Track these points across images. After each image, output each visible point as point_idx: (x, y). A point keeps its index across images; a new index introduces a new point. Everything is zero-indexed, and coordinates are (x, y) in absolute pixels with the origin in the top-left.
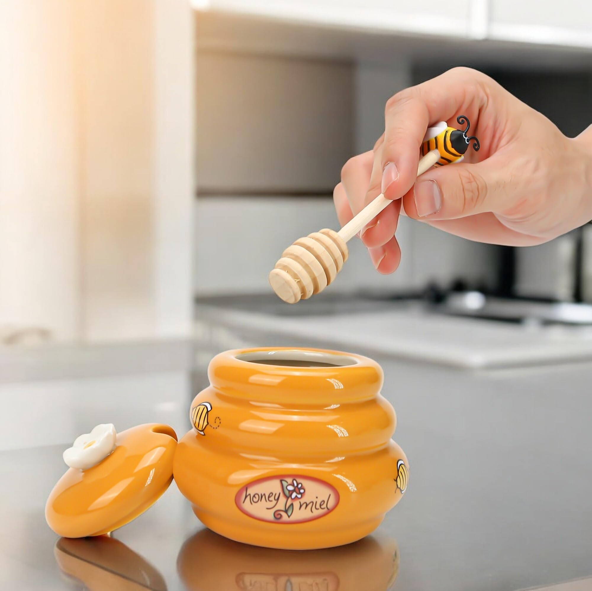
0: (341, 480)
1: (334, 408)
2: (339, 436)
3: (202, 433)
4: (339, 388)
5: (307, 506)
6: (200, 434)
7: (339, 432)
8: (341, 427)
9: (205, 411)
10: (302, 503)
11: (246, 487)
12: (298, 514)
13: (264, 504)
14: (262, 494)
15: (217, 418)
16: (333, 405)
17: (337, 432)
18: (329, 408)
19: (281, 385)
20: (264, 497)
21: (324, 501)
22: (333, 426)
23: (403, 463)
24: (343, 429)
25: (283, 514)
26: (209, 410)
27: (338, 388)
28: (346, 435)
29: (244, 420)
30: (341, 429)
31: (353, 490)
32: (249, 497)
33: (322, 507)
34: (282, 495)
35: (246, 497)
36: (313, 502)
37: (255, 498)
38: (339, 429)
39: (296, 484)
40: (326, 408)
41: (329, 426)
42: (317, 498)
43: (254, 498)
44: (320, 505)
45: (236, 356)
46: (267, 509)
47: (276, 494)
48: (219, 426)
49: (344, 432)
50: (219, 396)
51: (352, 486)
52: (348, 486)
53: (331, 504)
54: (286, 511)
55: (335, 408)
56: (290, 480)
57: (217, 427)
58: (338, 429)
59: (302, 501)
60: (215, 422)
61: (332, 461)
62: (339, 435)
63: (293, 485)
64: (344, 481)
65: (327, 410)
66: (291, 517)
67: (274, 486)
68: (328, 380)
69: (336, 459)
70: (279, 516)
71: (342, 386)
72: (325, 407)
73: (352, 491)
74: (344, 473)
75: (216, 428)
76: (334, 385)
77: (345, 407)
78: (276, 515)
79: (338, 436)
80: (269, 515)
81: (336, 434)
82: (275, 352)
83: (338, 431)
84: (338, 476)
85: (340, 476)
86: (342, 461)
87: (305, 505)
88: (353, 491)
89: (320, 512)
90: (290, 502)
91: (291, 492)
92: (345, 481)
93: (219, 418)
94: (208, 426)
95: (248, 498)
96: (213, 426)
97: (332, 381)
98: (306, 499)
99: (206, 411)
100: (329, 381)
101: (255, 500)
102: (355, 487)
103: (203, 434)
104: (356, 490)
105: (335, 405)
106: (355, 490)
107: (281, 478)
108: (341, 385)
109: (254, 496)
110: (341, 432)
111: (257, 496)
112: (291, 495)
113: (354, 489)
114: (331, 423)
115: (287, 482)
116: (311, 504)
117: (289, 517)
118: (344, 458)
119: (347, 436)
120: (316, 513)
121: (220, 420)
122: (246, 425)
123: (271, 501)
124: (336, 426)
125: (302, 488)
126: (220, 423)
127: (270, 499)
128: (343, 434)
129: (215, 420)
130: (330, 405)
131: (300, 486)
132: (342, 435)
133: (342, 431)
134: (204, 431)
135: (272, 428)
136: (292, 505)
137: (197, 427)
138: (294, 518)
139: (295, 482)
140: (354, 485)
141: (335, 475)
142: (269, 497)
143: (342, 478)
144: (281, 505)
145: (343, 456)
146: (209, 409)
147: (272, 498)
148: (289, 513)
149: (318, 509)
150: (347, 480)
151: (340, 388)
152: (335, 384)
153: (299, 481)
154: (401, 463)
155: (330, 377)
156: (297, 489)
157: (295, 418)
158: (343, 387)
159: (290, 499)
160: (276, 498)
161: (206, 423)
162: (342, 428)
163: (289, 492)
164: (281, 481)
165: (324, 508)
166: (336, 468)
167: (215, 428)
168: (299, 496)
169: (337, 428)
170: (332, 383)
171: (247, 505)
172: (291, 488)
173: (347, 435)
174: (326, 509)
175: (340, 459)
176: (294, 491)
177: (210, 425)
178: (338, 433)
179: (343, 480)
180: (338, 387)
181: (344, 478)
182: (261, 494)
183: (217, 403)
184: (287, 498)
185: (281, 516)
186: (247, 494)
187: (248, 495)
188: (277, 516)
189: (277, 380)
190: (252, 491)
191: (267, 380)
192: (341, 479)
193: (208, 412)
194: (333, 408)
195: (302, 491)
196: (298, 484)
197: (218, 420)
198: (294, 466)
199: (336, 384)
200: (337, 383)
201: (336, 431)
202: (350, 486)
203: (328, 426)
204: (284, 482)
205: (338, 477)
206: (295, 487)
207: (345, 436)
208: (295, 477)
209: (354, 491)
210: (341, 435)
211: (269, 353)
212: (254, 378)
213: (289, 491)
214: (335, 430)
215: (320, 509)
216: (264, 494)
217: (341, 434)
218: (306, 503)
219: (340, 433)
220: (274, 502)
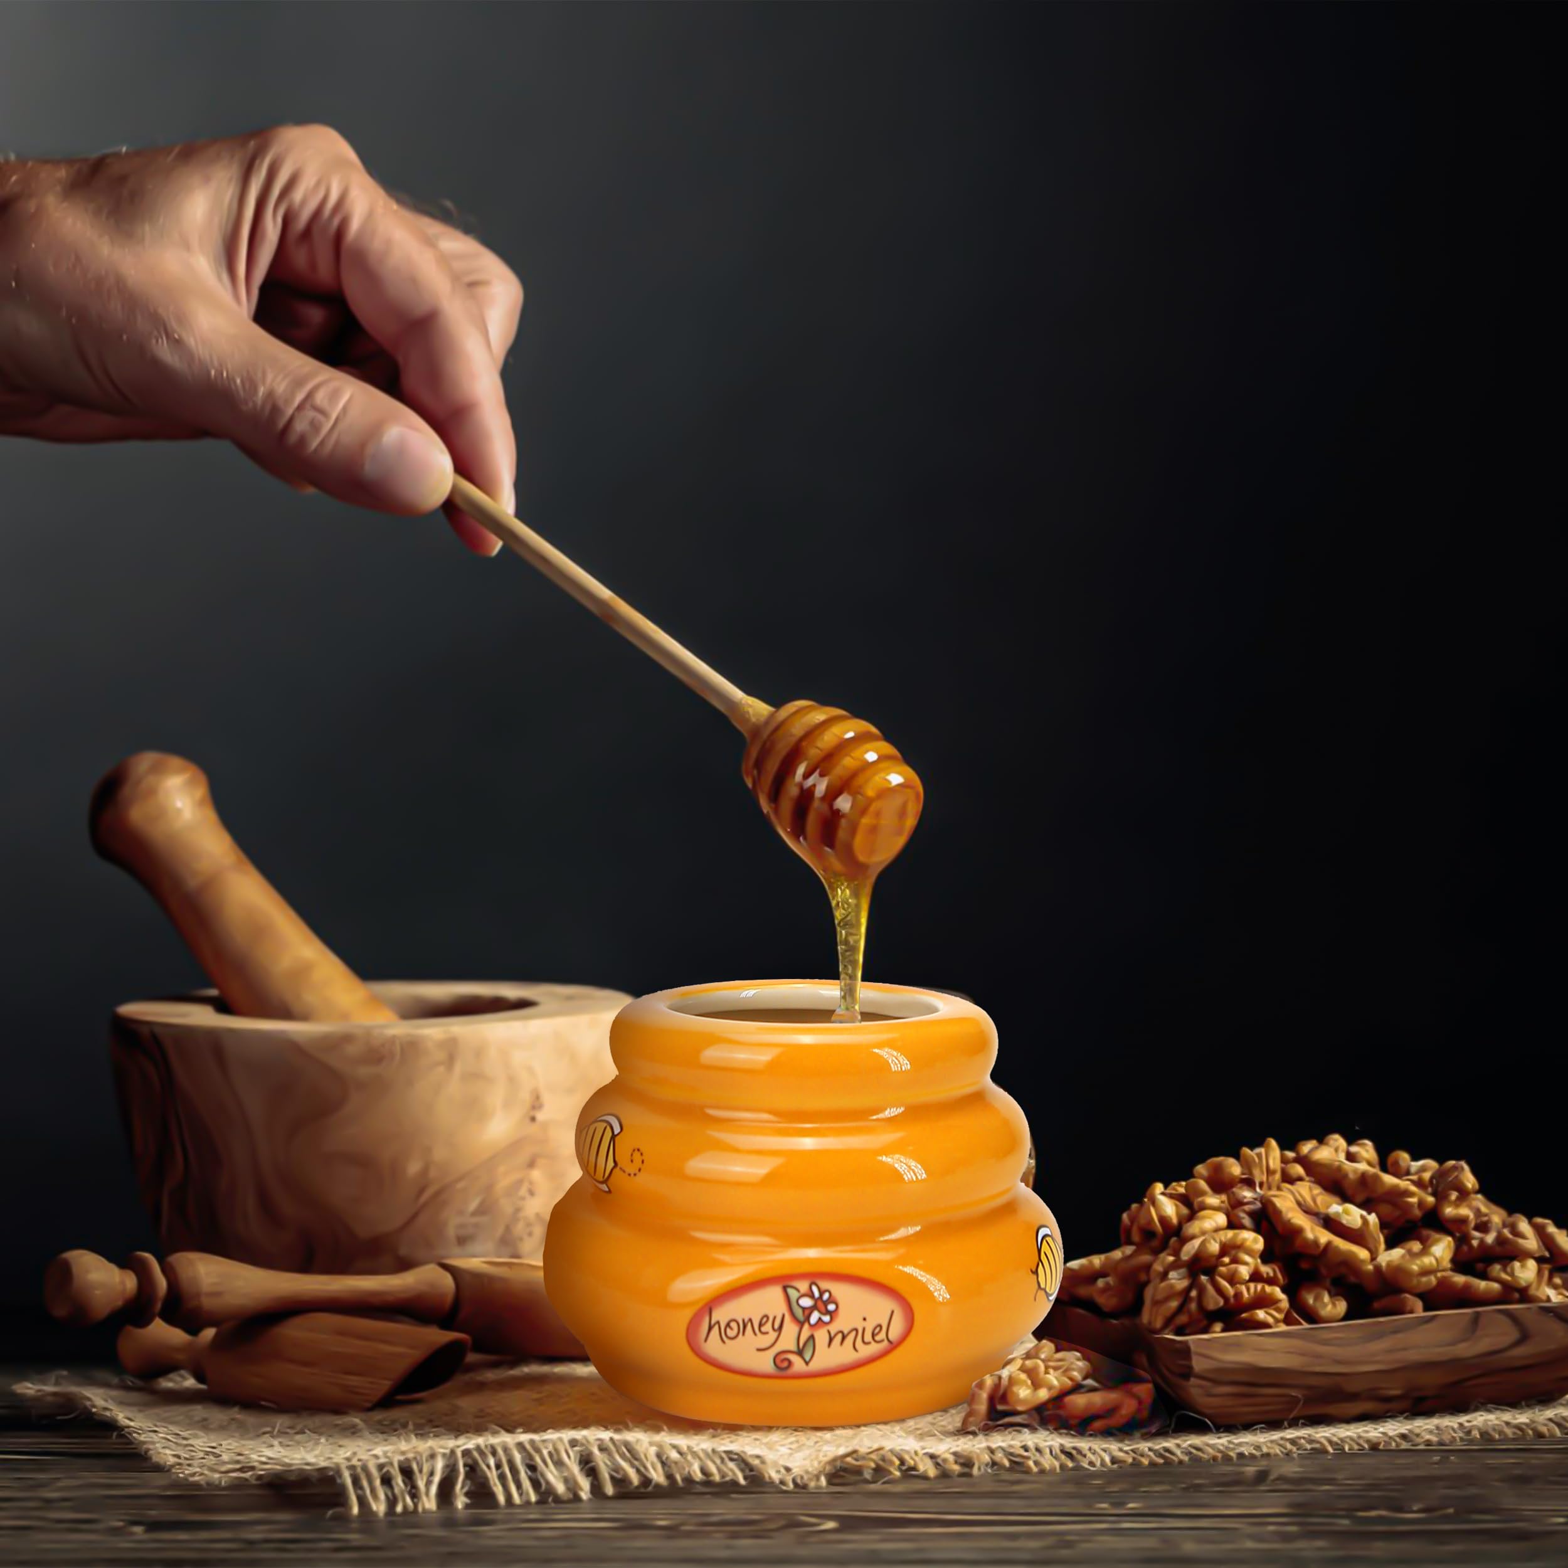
0: (916, 1278)
1: (892, 1115)
2: (906, 1179)
3: (604, 1187)
4: (901, 1069)
5: (844, 1338)
6: (600, 1189)
7: (906, 1171)
8: (910, 1158)
9: (608, 1134)
10: (832, 1334)
11: (710, 1305)
12: (826, 1356)
13: (750, 1340)
14: (746, 1321)
15: (634, 1150)
16: (889, 1109)
17: (901, 1170)
18: (881, 1116)
19: (773, 1067)
20: (749, 1326)
21: (880, 1326)
22: (893, 1158)
23: (1050, 1234)
24: (913, 1164)
25: (794, 1358)
26: (616, 1133)
27: (899, 1069)
28: (921, 1177)
30: (909, 1164)
31: (941, 1297)
32: (717, 1327)
33: (877, 1338)
34: (788, 1318)
35: (710, 1328)
36: (856, 1330)
37: (731, 1329)
38: (904, 1163)
39: (817, 1294)
40: (874, 1117)
41: (884, 1158)
42: (865, 1319)
43: (728, 1330)
44: (873, 1335)
45: (668, 1003)
46: (759, 1350)
47: (775, 1318)
48: (640, 1170)
49: (916, 1170)
51: (940, 1290)
52: (931, 1289)
53: (896, 1331)
54: (800, 1353)
55: (896, 1116)
56: (803, 1286)
57: (637, 1171)
58: (902, 1164)
59: (833, 1328)
60: (632, 1161)
61: (893, 1236)
62: (905, 1176)
63: (812, 1296)
64: (922, 1279)
65: (878, 1120)
66: (811, 1364)
67: (771, 1301)
68: (876, 1050)
69: (902, 1232)
70: (785, 1364)
71: (907, 1064)
72: (872, 1115)
73: (941, 1299)
74: (921, 1262)
75: (635, 1175)
76: (890, 1061)
77: (916, 1113)
78: (778, 1361)
79: (904, 1179)
80: (765, 1363)
81: (898, 1176)
82: (755, 991)
83: (903, 1168)
84: (909, 1270)
85: (913, 1268)
86: (917, 1234)
87: (840, 1336)
88: (943, 1299)
89: (874, 1349)
90: (806, 1332)
91: (808, 1311)
92: (924, 1280)
93: (638, 1150)
95: (716, 1329)
96: (628, 1170)
97: (884, 1053)
98: (842, 1323)
99: (610, 1134)
100: (877, 1054)
101: (731, 1333)
102: (945, 1291)
103: (607, 1189)
104: (948, 1297)
105: (895, 1109)
106: (946, 1298)
107: (785, 1281)
108: (906, 1061)
109: (728, 1325)
110: (910, 1169)
111: (733, 1325)
112: (808, 1319)
113: (945, 1295)
114: (887, 1150)
115: (798, 1290)
116: (854, 1333)
117: (807, 1363)
118: (918, 1228)
119: (923, 1178)
120: (865, 1351)
121: (642, 1154)
123: (767, 1333)
124: (897, 1156)
125: (831, 1300)
126: (643, 1162)
127: (763, 1329)
128: (915, 1175)
129: (632, 1155)
130: (883, 1110)
131: (826, 1296)
132: (912, 1177)
133: (913, 1168)
134: (609, 1183)
135: (758, 1169)
136: (812, 1337)
138: (816, 1365)
139: (815, 1289)
140: (944, 1287)
141: (901, 1267)
142: (761, 1325)
143: (916, 1273)
144: (788, 1339)
145: (915, 1225)
146: (617, 1130)
147: (767, 1327)
148: (807, 1357)
149: (869, 1343)
150: (928, 1276)
151: (903, 1069)
152: (893, 1061)
153: (824, 1285)
155: (880, 1045)
156: (820, 1304)
157: (808, 1143)
158: (909, 1067)
159: (806, 1326)
160: (777, 1326)
161: (611, 1164)
162: (911, 1160)
163: (804, 1312)
164: (785, 1288)
165: (882, 1341)
166: (902, 1251)
167: (632, 1175)
168: (826, 1318)
169: (901, 1161)
170: (886, 1057)
171: (713, 1346)
172: (806, 1302)
173: (924, 1176)
174: (886, 1342)
175: (911, 1230)
176: (814, 1308)
177: (621, 1169)
178: (903, 1173)
179: (919, 1278)
180: (899, 1065)
181: (922, 1273)
182: (743, 1321)
183: (634, 1116)
184: (801, 1324)
185: (790, 1363)
186: (713, 1322)
187: (715, 1324)
188: (782, 1364)
189: (764, 1057)
190: (721, 1314)
192: (914, 1274)
193: (613, 1137)
194: (889, 1116)
195: (831, 1307)
196: (821, 1293)
197: (637, 1155)
198: (812, 1253)
199: (894, 1059)
200: (897, 1059)
201: (899, 1168)
202: (936, 1290)
203: (880, 1159)
204: (790, 1291)
205: (908, 1272)
206: (816, 1300)
207: (919, 1177)
208: (813, 1277)
209: (945, 1301)
210: (909, 1176)
211: (744, 994)
212: (711, 1054)
213: (804, 1309)
214: (896, 1165)
215: (873, 1343)
216: (750, 1320)
217: (910, 1174)
218: (841, 1332)
219: (908, 1171)
220: (773, 1335)
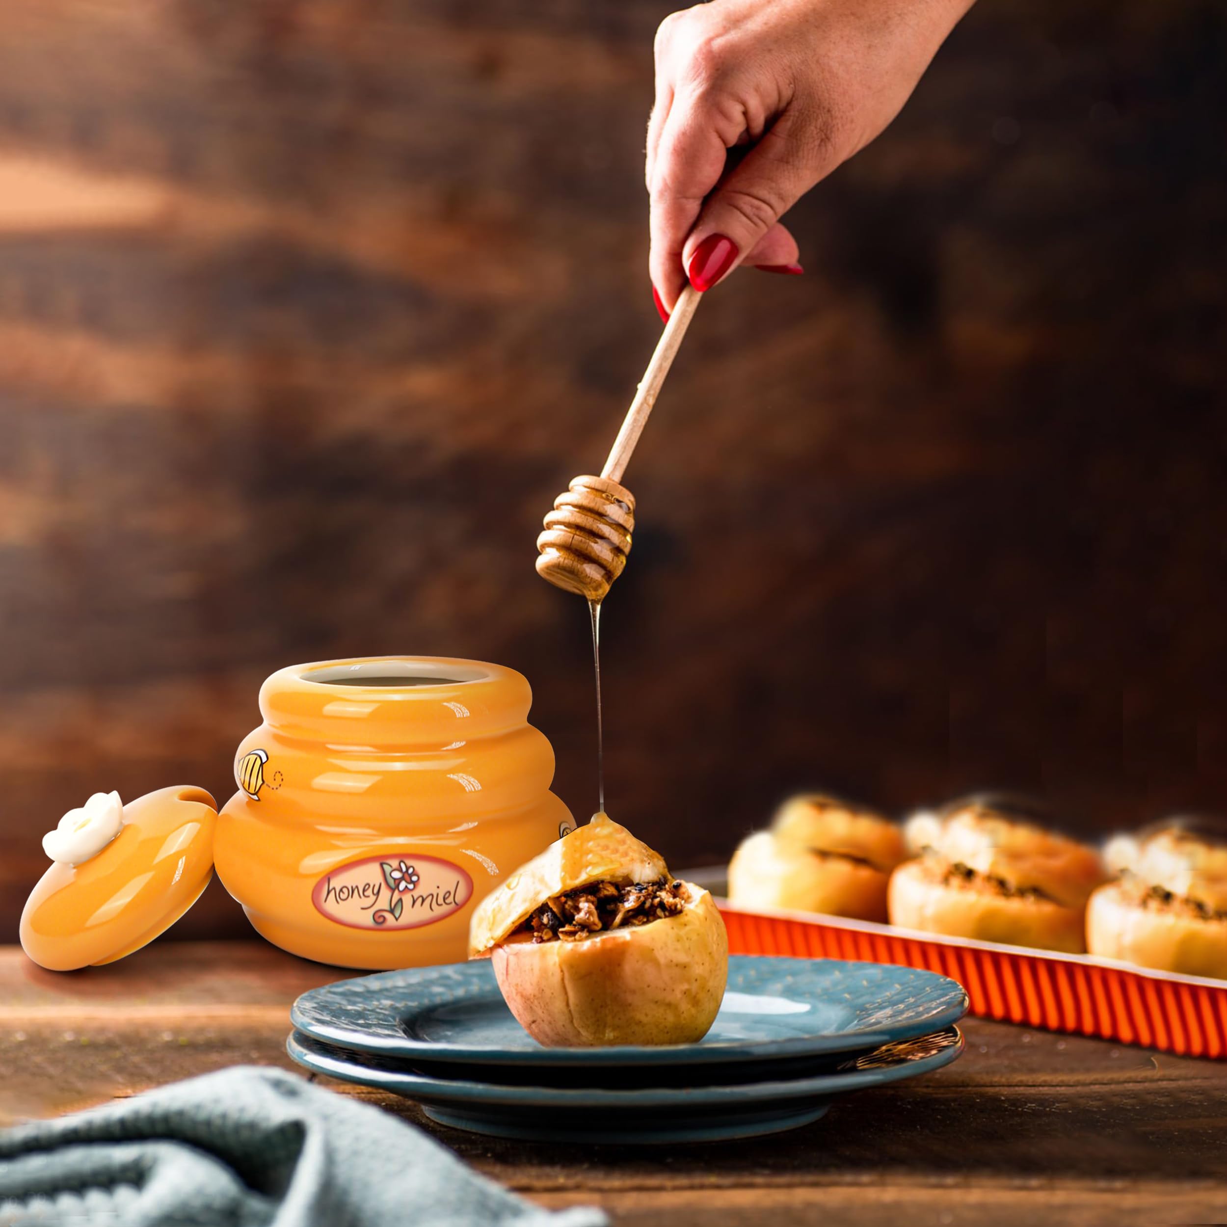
0: (475, 858)
1: (457, 747)
2: (467, 790)
3: (255, 797)
4: (463, 715)
5: (423, 901)
6: (253, 799)
7: (467, 785)
8: (470, 776)
9: (258, 762)
10: (415, 898)
11: (328, 878)
12: (411, 914)
13: (356, 902)
14: (354, 887)
15: (276, 773)
16: (454, 743)
17: (463, 784)
18: (449, 748)
19: (373, 715)
20: (356, 891)
21: (449, 892)
22: (458, 776)
23: (569, 827)
24: (472, 779)
25: (388, 915)
26: (264, 761)
27: (462, 716)
28: (478, 788)
29: (320, 773)
30: (469, 780)
31: (493, 872)
32: (333, 892)
33: (447, 901)
34: (383, 886)
35: (329, 892)
36: (432, 895)
37: (343, 893)
38: (466, 780)
39: (404, 869)
40: (445, 749)
41: (452, 776)
42: (438, 887)
43: (341, 894)
44: (444, 899)
45: (301, 675)
46: (363, 909)
47: (374, 886)
48: (280, 785)
49: (474, 784)
50: (277, 738)
51: (492, 867)
52: (486, 866)
53: (460, 896)
54: (392, 911)
55: (460, 748)
56: (395, 863)
57: (278, 786)
58: (464, 780)
59: (416, 894)
60: (275, 780)
61: (458, 829)
62: (466, 788)
63: (400, 870)
64: (479, 859)
65: (447, 750)
66: (400, 920)
67: (371, 874)
68: (445, 704)
69: (465, 827)
70: (381, 920)
71: (467, 712)
72: (444, 747)
73: (492, 874)
74: (478, 847)
75: (277, 789)
76: (455, 711)
77: (473, 745)
78: (376, 917)
79: (465, 790)
80: (367, 919)
81: (461, 788)
82: (361, 666)
83: (465, 783)
84: (470, 852)
85: (472, 851)
86: (474, 828)
87: (420, 899)
88: (494, 874)
89: (445, 909)
90: (396, 896)
91: (398, 881)
92: (481, 860)
93: (279, 772)
94: (265, 785)
95: (332, 894)
96: (272, 786)
97: (451, 705)
98: (422, 890)
99: (260, 762)
100: (446, 707)
101: (343, 896)
102: (496, 867)
103: (257, 799)
104: (498, 872)
105: (459, 743)
106: (496, 872)
107: (381, 860)
108: (466, 711)
109: (341, 890)
110: (470, 783)
111: (345, 890)
112: (398, 887)
113: (495, 871)
114: (453, 771)
115: (391, 866)
116: (430, 897)
117: (397, 919)
118: (476, 824)
119: (479, 789)
120: (439, 911)
121: (282, 775)
122: (323, 781)
123: (368, 897)
124: (461, 774)
125: (414, 873)
126: (282, 780)
127: (366, 894)
128: (474, 787)
129: (275, 776)
130: (450, 743)
131: (411, 871)
132: (471, 788)
133: (472, 782)
134: (258, 794)
135: (362, 784)
136: (400, 900)
137: (247, 789)
138: (404, 920)
139: (403, 865)
140: (495, 865)
141: (464, 851)
142: (364, 891)
143: (475, 854)
144: (383, 902)
145: (475, 821)
146: (264, 759)
147: (369, 892)
148: (397, 914)
149: (441, 905)
150: (483, 857)
151: (465, 716)
152: (457, 710)
153: (410, 862)
154: (566, 826)
155: (449, 700)
156: (407, 876)
157: (398, 766)
158: (469, 714)
159: (396, 892)
160: (376, 891)
161: (260, 782)
162: (471, 777)
163: (395, 882)
164: (382, 865)
165: (450, 903)
166: (464, 839)
167: (275, 789)
168: (411, 886)
169: (464, 778)
170: (452, 708)
171: (331, 906)
172: (397, 875)
173: (480, 788)
174: (453, 903)
175: (471, 825)
176: (402, 878)
177: (267, 785)
178: (465, 786)
179: (477, 858)
180: (462, 714)
181: (479, 855)
182: (352, 887)
183: (275, 750)
184: (393, 890)
185: (385, 918)
186: (331, 888)
187: (332, 890)
188: (379, 919)
189: (367, 709)
190: (337, 883)
191: (352, 709)
192: (473, 856)
193: (262, 764)
194: (455, 748)
195: (414, 878)
196: (407, 868)
197: (278, 776)
198: (401, 840)
199: (458, 709)
200: (460, 709)
201: (462, 783)
202: (489, 867)
203: (449, 776)
204: (385, 866)
205: (469, 854)
206: (404, 873)
207: (477, 789)
208: (402, 857)
209: (495, 874)
210: (469, 788)
211: (353, 668)
212: (330, 709)
213: (395, 879)
214: (460, 781)
215: (444, 904)
216: (357, 887)
217: (470, 787)
218: (422, 896)
219: (469, 785)
220: (373, 898)
